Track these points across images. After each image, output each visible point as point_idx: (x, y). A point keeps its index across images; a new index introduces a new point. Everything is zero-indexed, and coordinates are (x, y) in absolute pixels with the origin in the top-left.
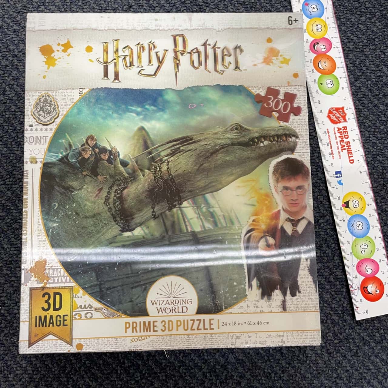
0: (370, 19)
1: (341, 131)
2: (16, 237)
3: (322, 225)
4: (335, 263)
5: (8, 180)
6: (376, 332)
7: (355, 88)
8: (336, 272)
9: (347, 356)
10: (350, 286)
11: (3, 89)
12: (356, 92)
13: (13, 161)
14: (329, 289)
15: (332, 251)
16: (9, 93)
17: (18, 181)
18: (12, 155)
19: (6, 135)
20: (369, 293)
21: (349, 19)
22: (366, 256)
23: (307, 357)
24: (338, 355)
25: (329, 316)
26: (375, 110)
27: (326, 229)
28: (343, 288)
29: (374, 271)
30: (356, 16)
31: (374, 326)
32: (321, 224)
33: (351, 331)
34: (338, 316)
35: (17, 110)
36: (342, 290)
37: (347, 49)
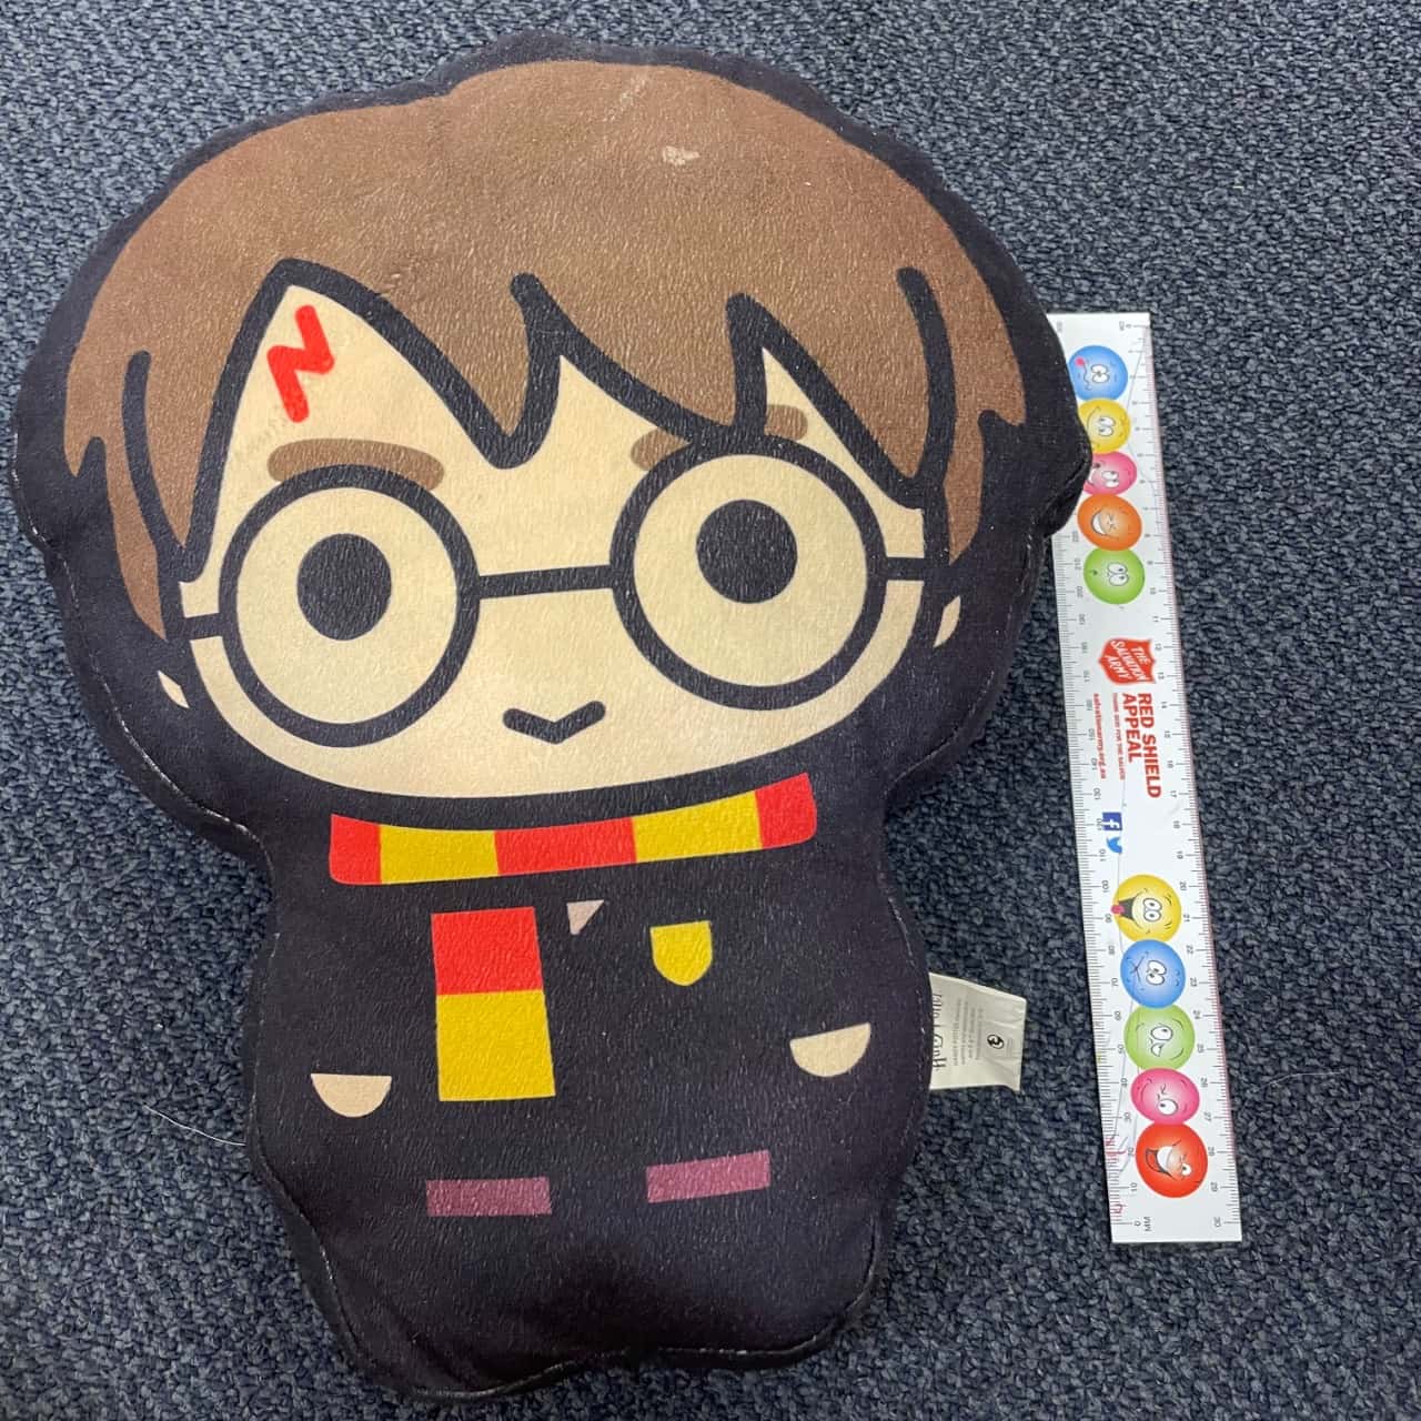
0: (1268, 418)
1: (1136, 704)
4: (1078, 1067)
6: (1170, 1293)
8: (1075, 1095)
9: (1075, 1344)
10: (1107, 1135)
14: (1050, 1141)
15: (1075, 1033)
20: (1162, 1171)
21: (1207, 413)
22: (1164, 1061)
23: (958, 1325)
24: (1051, 1336)
25: (1042, 1218)
26: (1248, 664)
27: (1065, 968)
29: (1181, 1107)
30: (1231, 406)
31: (1169, 1273)
33: (1097, 1274)
34: (1065, 1223)
36: (1087, 1149)
37: (1190, 491)
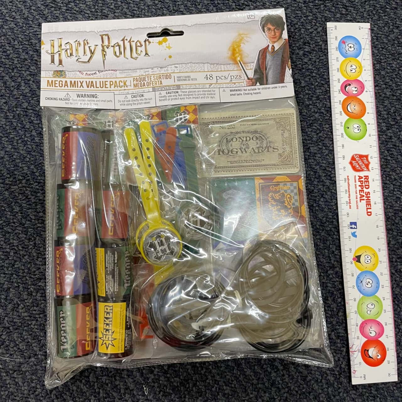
1: (363, 179)
2: (6, 241)
3: (331, 276)
4: (339, 319)
5: (8, 179)
7: (385, 137)
8: (338, 329)
10: (350, 346)
11: (18, 84)
12: (386, 141)
13: (16, 160)
15: (338, 306)
16: (23, 88)
17: (18, 182)
18: (16, 154)
19: (13, 132)
20: (370, 357)
21: (390, 64)
22: (371, 317)
25: (325, 375)
27: (334, 281)
28: (343, 347)
29: (377, 333)
30: (398, 61)
31: (371, 393)
32: (329, 275)
33: (345, 395)
34: (334, 377)
35: (29, 108)
36: (342, 349)
37: (383, 95)
